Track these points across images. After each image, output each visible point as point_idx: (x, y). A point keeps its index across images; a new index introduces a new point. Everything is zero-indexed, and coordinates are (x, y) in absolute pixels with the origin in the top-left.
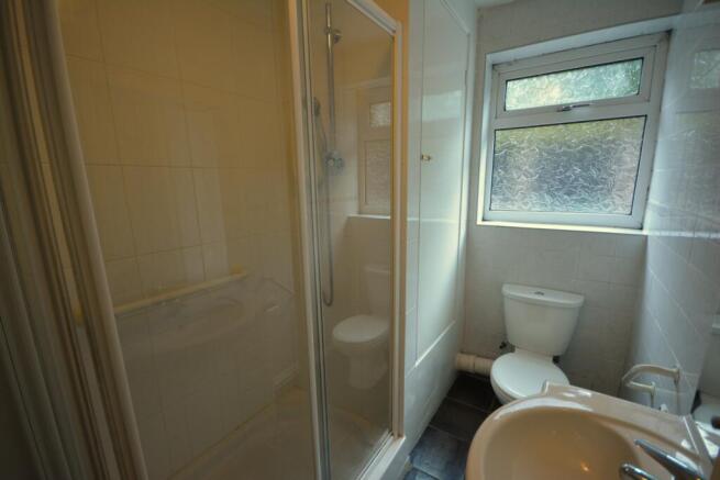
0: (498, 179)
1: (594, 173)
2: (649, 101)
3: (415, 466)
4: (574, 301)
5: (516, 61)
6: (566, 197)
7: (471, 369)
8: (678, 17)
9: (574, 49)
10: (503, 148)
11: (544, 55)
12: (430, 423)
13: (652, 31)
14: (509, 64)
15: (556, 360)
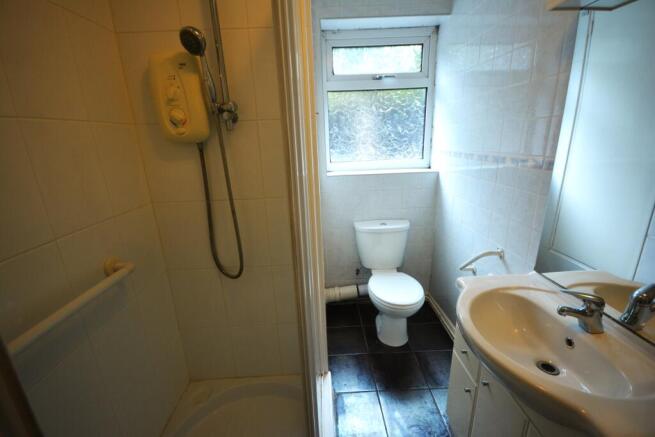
0: (334, 135)
1: (400, 129)
2: (428, 77)
3: (338, 391)
4: (405, 225)
5: (339, 30)
6: (384, 148)
7: (338, 298)
8: (449, 17)
9: (381, 29)
10: (336, 107)
11: (360, 30)
12: (329, 354)
13: (429, 25)
14: (334, 32)
15: (399, 270)
